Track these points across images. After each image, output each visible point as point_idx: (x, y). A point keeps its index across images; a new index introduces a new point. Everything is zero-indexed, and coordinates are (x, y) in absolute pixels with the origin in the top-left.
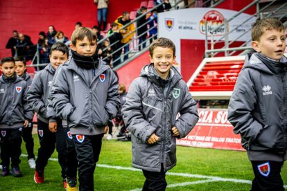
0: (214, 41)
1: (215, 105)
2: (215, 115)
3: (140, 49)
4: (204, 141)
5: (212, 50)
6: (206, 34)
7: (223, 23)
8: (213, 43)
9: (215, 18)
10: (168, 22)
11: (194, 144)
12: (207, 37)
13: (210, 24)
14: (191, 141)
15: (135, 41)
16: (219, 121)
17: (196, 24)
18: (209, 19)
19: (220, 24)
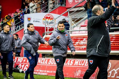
0: (49, 28)
1: (49, 56)
2: (48, 60)
3: (16, 30)
4: (43, 72)
5: (48, 32)
6: (45, 25)
7: (53, 20)
8: (48, 29)
9: (50, 17)
10: (28, 18)
11: (39, 73)
12: (46, 26)
13: (47, 20)
14: (38, 72)
15: (13, 27)
16: (50, 63)
17: (41, 20)
18: (47, 18)
19: (52, 20)
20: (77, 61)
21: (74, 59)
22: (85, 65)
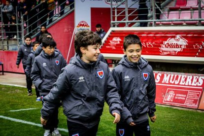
8: (116, 16)
20: (167, 75)
21: (163, 72)
22: (181, 83)
